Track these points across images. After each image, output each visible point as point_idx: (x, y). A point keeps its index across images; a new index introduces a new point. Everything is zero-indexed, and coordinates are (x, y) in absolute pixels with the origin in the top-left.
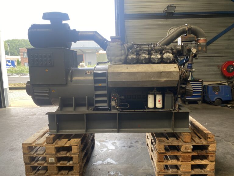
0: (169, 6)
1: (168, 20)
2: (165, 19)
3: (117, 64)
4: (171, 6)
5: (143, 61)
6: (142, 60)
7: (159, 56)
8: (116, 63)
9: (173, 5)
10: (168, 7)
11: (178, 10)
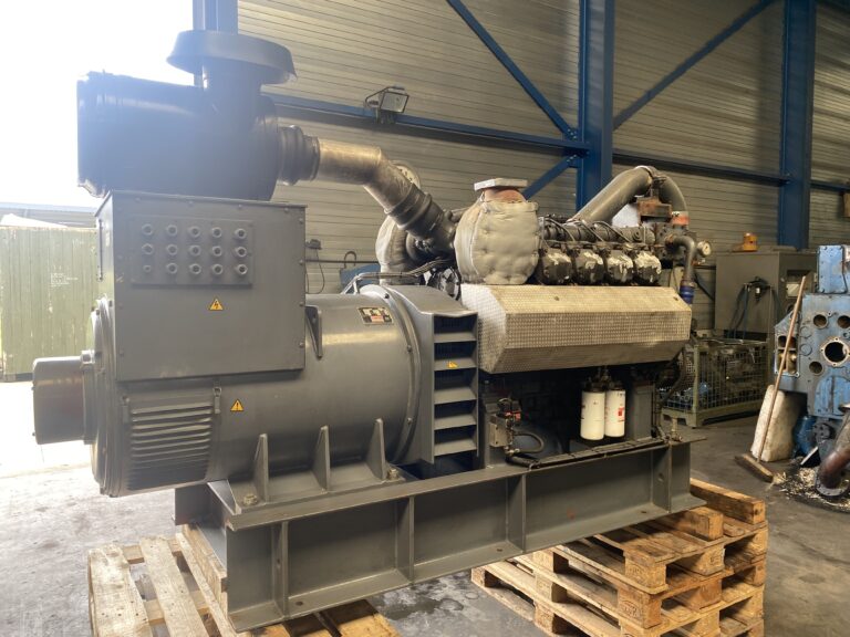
0: (391, 90)
1: (380, 134)
2: (370, 129)
3: (513, 281)
4: (397, 91)
5: (592, 275)
6: (589, 271)
7: (629, 262)
8: (508, 277)
9: (403, 89)
10: (384, 92)
11: (415, 109)
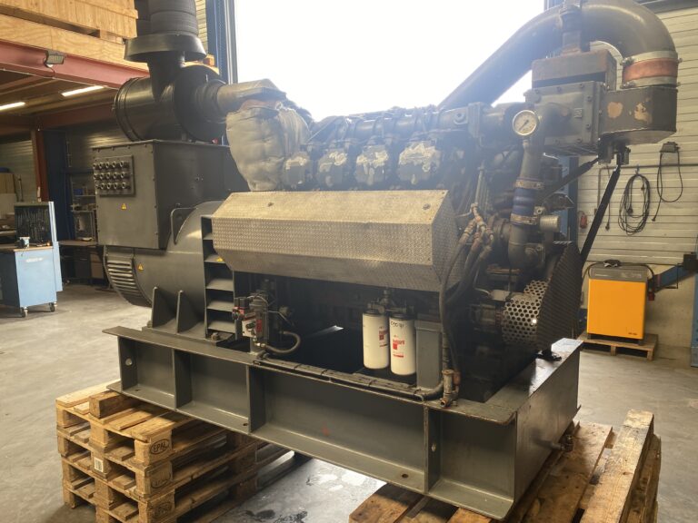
5: (328, 179)
7: (381, 158)
